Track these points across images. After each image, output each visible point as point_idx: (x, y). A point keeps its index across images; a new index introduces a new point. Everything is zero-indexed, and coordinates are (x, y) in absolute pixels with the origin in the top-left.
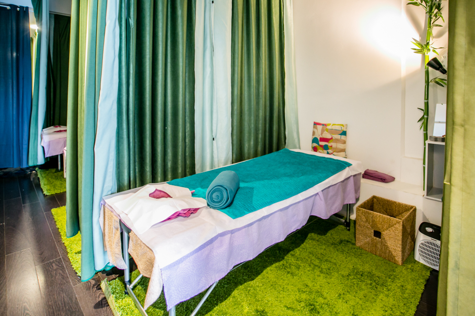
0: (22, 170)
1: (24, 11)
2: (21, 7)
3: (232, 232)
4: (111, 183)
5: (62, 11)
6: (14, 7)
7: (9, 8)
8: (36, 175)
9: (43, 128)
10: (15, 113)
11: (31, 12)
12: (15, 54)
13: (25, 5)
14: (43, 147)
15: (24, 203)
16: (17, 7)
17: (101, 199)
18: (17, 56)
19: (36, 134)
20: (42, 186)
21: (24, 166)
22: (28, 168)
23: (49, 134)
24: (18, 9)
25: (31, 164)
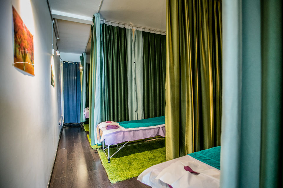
0: (78, 124)
1: (78, 63)
2: (77, 63)
3: (124, 132)
4: (99, 120)
5: (88, 62)
6: (75, 63)
7: (73, 63)
8: (83, 126)
9: (85, 108)
10: (76, 102)
11: (80, 64)
12: (75, 78)
13: (78, 62)
14: (85, 115)
15: (79, 133)
16: (76, 62)
17: (96, 125)
18: (76, 78)
19: (83, 110)
20: (85, 129)
21: (79, 122)
22: (80, 123)
23: (87, 110)
24: (76, 63)
25: (81, 121)
